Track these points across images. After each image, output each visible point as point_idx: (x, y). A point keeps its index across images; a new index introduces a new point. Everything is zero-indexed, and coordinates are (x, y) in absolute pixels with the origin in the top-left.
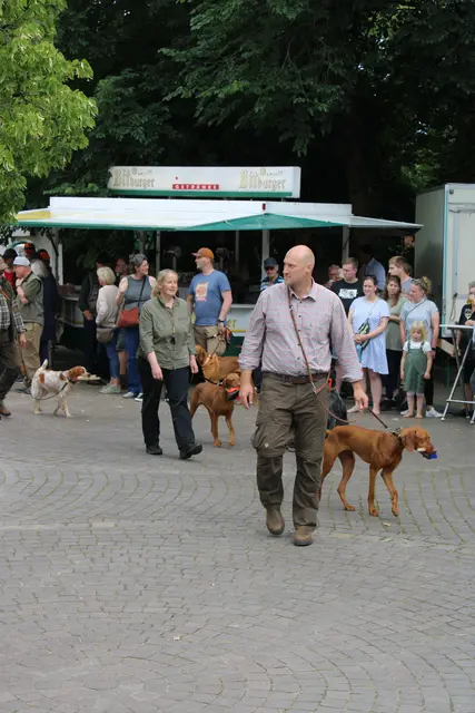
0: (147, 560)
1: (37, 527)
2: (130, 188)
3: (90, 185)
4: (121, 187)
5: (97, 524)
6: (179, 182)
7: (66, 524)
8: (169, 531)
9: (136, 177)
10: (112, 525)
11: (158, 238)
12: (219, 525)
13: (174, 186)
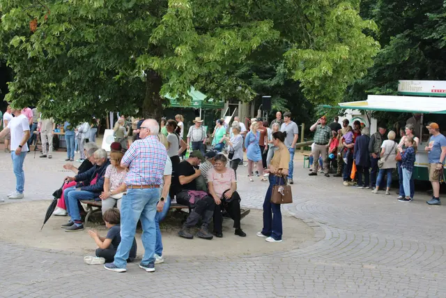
0: (389, 289)
1: (334, 264)
2: (409, 91)
3: (388, 90)
4: (405, 91)
5: (367, 266)
6: (434, 89)
7: (350, 264)
8: (405, 274)
9: (413, 86)
10: (374, 267)
11: (422, 117)
12: (434, 273)
13: (432, 91)
